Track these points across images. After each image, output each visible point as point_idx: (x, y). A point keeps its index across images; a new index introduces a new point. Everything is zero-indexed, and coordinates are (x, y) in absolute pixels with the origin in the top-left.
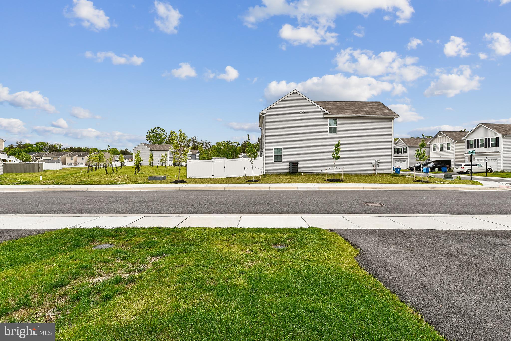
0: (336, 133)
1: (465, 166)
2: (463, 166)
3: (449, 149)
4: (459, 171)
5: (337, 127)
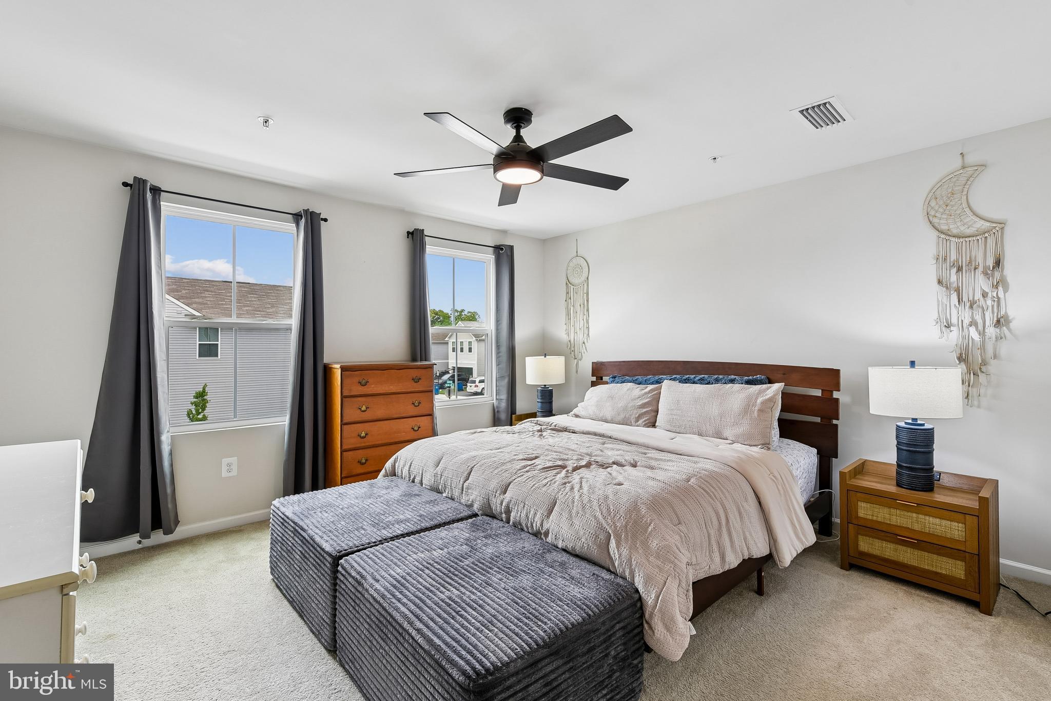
0: (217, 356)
1: (479, 382)
2: (477, 383)
3: (470, 350)
4: (472, 391)
5: (219, 343)
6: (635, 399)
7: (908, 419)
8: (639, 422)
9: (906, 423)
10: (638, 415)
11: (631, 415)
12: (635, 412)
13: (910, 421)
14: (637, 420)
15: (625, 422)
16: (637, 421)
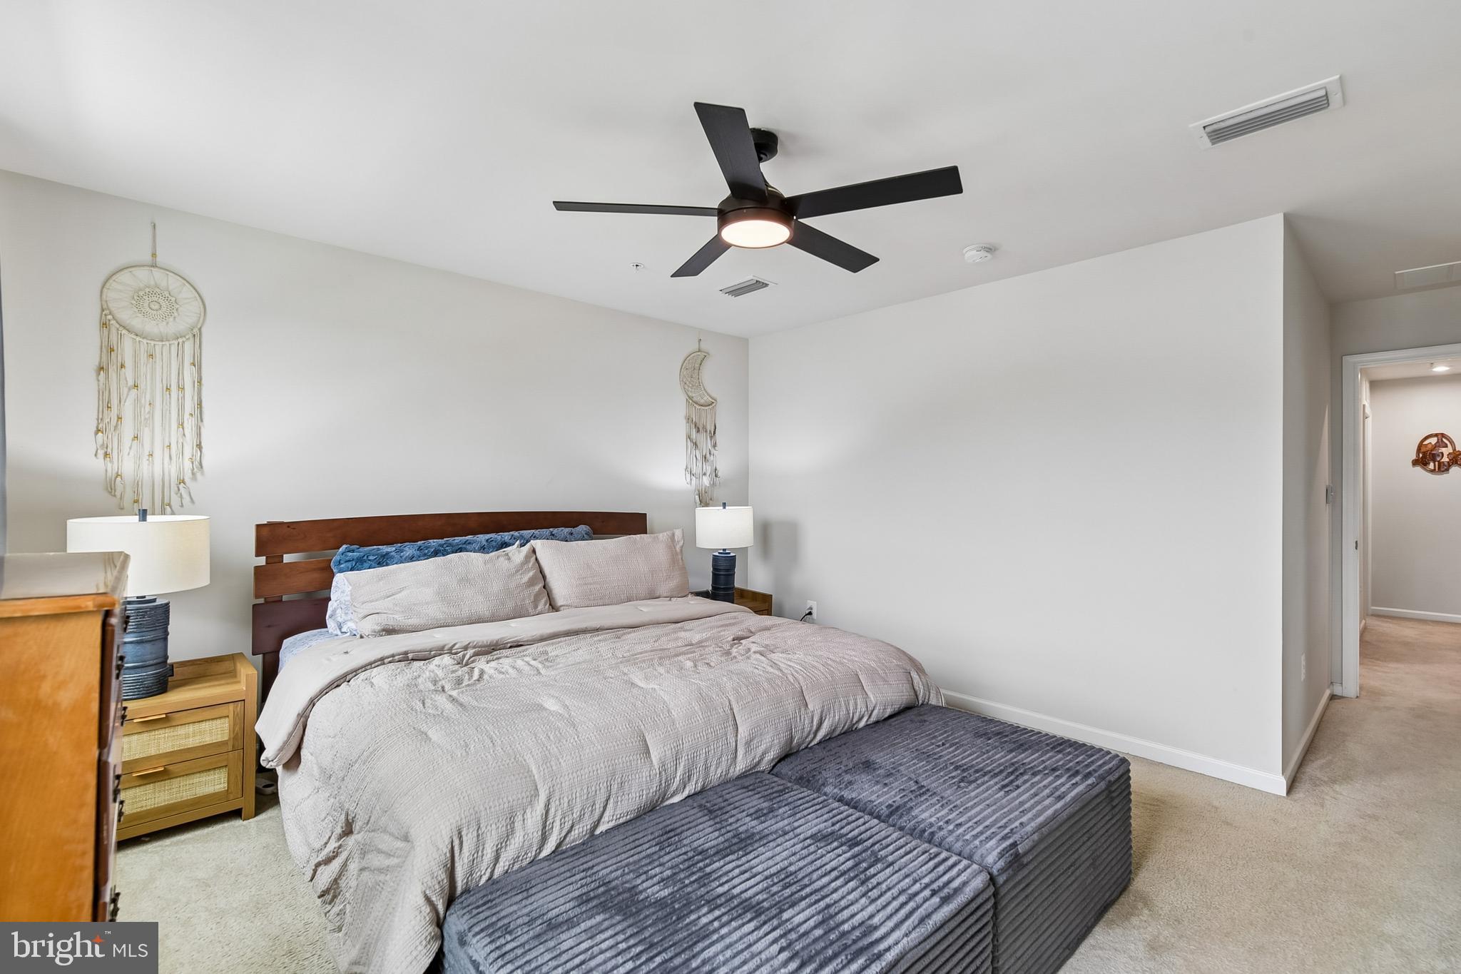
6: (513, 575)
7: (720, 549)
8: (539, 608)
9: (719, 553)
10: (533, 597)
11: (524, 600)
12: (526, 593)
13: (722, 551)
14: (535, 603)
15: (518, 614)
16: (536, 607)
